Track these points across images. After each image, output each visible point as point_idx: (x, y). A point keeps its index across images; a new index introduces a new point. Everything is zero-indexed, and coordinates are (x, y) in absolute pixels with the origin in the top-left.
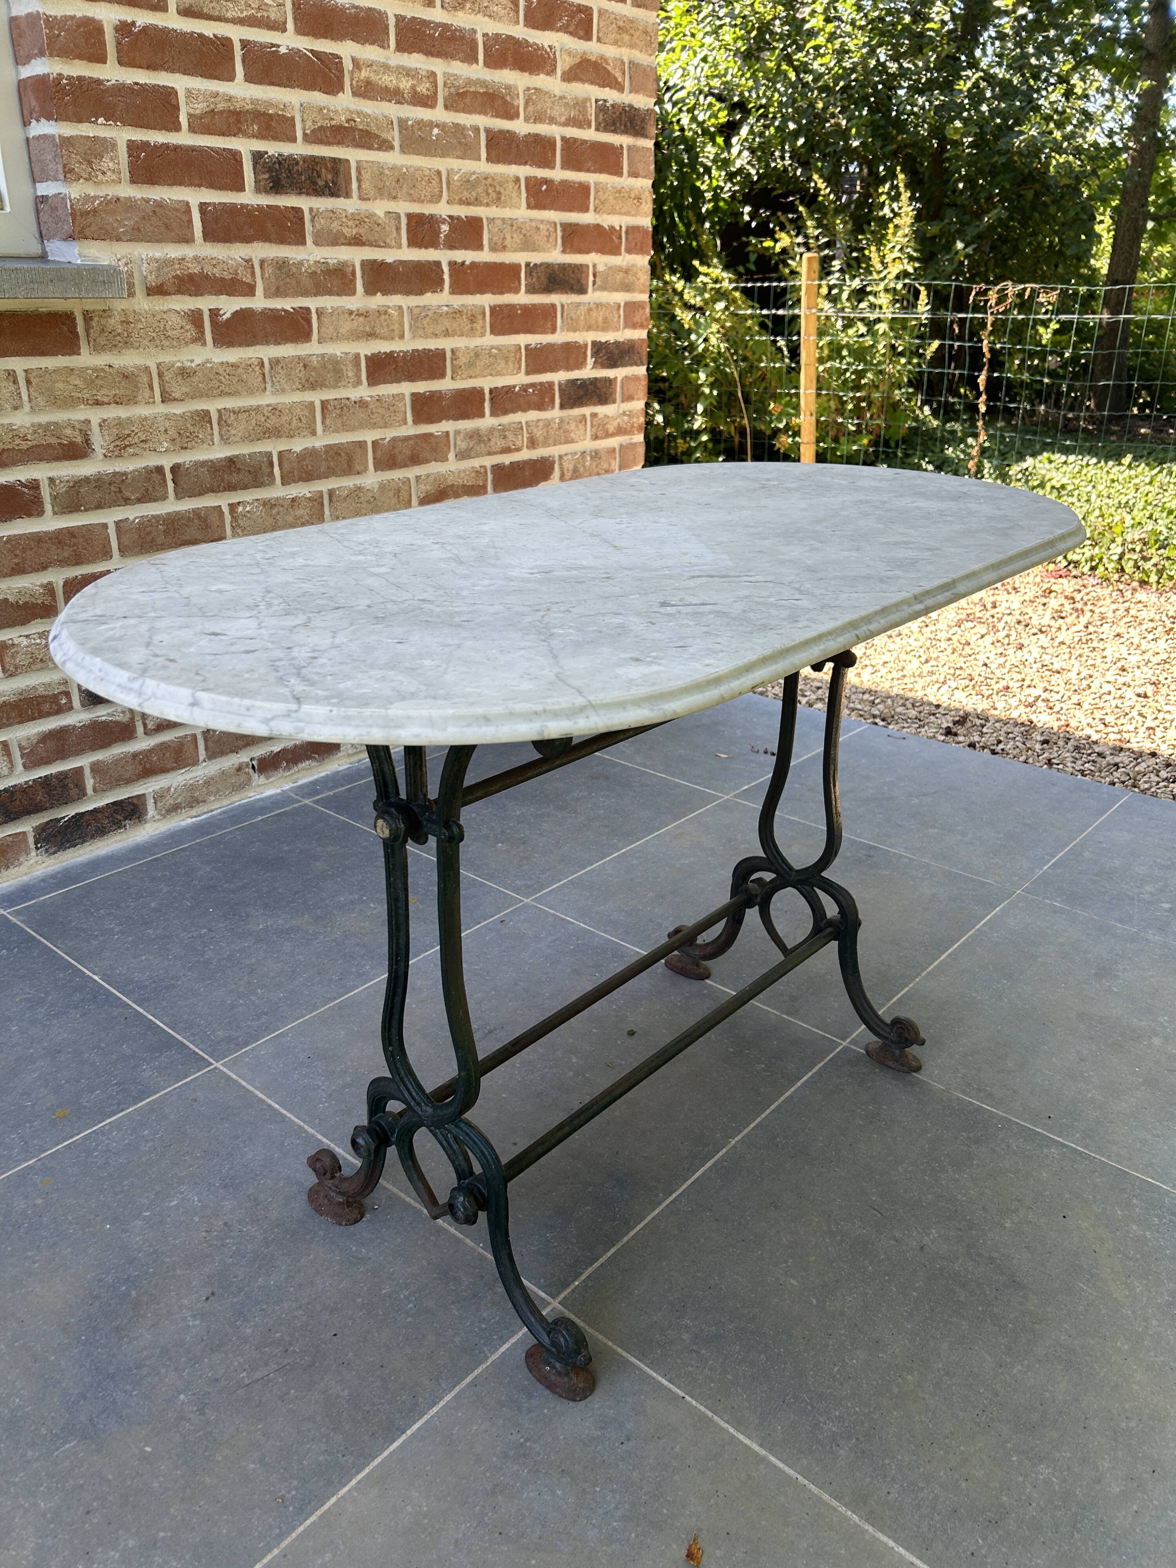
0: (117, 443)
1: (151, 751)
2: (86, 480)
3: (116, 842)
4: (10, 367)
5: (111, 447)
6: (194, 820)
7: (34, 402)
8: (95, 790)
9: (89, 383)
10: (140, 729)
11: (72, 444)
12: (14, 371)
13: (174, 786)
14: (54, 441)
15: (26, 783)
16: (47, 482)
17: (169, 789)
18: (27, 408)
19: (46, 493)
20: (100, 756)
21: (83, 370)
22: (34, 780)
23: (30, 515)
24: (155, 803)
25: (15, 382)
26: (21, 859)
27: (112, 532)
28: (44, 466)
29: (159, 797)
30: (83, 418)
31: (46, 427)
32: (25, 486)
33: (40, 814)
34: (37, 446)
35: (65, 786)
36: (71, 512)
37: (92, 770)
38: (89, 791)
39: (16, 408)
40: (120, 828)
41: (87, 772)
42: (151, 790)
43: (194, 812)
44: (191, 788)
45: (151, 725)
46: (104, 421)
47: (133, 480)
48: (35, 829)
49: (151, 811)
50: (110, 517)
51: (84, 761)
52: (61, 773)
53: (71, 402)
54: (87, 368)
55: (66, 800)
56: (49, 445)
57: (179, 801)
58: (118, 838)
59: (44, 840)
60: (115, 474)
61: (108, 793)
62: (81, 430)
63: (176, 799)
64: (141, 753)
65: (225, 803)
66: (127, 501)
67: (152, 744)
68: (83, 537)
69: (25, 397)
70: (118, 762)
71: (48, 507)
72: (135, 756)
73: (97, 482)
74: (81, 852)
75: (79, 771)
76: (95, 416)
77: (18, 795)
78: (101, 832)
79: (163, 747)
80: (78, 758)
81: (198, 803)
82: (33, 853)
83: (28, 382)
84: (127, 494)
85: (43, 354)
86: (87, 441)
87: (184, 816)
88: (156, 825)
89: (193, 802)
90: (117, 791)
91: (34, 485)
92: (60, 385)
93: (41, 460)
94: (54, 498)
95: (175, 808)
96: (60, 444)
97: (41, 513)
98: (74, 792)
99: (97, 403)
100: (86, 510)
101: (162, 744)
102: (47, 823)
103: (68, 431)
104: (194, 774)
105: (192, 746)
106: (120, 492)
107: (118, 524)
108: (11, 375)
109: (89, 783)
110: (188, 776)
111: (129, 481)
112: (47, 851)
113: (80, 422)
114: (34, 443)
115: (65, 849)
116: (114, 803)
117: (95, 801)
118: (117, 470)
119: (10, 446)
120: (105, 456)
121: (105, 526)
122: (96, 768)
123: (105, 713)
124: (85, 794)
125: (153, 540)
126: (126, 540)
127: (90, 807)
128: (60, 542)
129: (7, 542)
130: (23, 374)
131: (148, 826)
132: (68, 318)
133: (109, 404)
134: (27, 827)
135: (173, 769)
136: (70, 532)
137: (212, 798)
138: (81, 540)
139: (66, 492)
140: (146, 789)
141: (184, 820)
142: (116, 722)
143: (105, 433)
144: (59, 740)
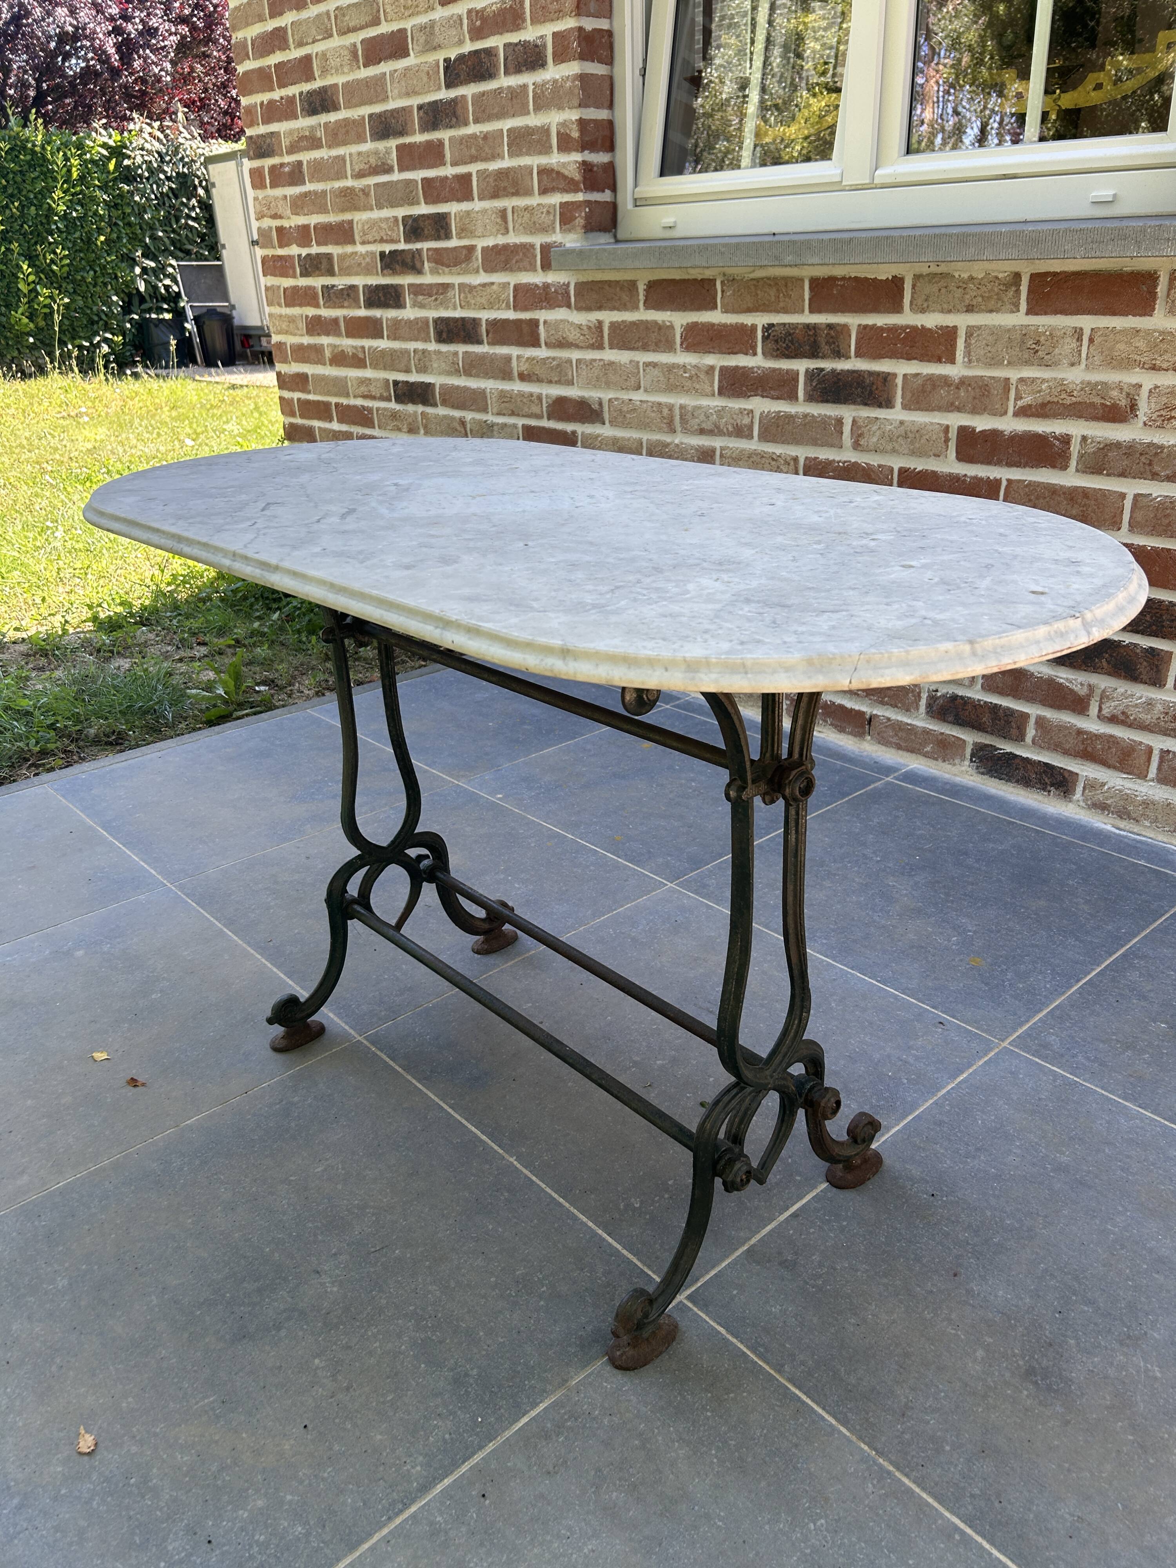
0: (1162, 412)
1: (1097, 737)
2: (1118, 445)
3: (1036, 800)
4: (1078, 325)
5: (1154, 416)
6: (1117, 831)
7: (1090, 360)
8: (1033, 741)
9: (1153, 347)
10: (1094, 709)
11: (1115, 406)
12: (1081, 329)
13: (1110, 784)
14: (1097, 400)
15: (979, 700)
16: (1079, 439)
17: (1103, 784)
18: (1083, 366)
19: (1075, 448)
20: (1049, 714)
21: (1149, 332)
22: (985, 702)
23: (1054, 467)
24: (1084, 788)
25: (1080, 339)
26: (957, 761)
27: (1128, 504)
28: (1082, 423)
29: (1091, 785)
30: (1134, 382)
31: (1093, 386)
32: (1058, 439)
33: (980, 734)
34: (1080, 403)
35: (1008, 723)
36: (1093, 473)
37: (1037, 723)
38: (1029, 739)
39: (1073, 365)
40: (1044, 789)
41: (1032, 721)
42: (1085, 774)
43: (1122, 824)
44: (1127, 798)
45: (1106, 712)
46: (1156, 387)
47: (1169, 455)
48: (975, 744)
49: (1078, 795)
50: (1131, 488)
51: (1033, 710)
52: (1008, 709)
53: (1126, 364)
54: (1155, 331)
55: (1005, 736)
56: (1092, 404)
57: (1108, 802)
58: (1040, 798)
59: (979, 758)
60: (1151, 445)
61: (1047, 753)
62: (1128, 394)
63: (1107, 799)
64: (1086, 733)
65: (1160, 837)
66: (1154, 476)
67: (1102, 731)
68: (1096, 500)
69: (1084, 355)
70: (1063, 728)
71: (1073, 463)
72: (1080, 732)
73: (1129, 450)
74: (1004, 788)
75: (1025, 716)
76: (1148, 380)
77: (969, 707)
78: (1026, 782)
79: (1111, 740)
80: (1029, 704)
81: (1130, 818)
82: (967, 763)
83: (1091, 340)
84: (1157, 468)
85: (1114, 314)
86: (1133, 407)
87: (1111, 821)
88: (1078, 810)
89: (1123, 814)
90: (1054, 755)
91: (1066, 440)
92: (1121, 346)
93: (1080, 417)
94: (1081, 456)
95: (1101, 807)
96: (1102, 404)
97: (1065, 467)
98: (1014, 732)
99: (1154, 368)
100: (1108, 475)
101: (1111, 736)
102: (987, 746)
103: (1115, 393)
104: (1136, 787)
105: (1144, 758)
106: (1150, 464)
107: (1137, 497)
108: (1078, 333)
109: (1031, 732)
110: (1129, 784)
111: (1164, 455)
112: (977, 768)
113: (1130, 385)
114: (1078, 399)
115: (991, 776)
116: (1046, 764)
117: (1033, 752)
118: (1155, 441)
119: (1056, 400)
120: (1145, 424)
121: (1123, 496)
122: (1041, 722)
123: (1065, 676)
124: (1023, 740)
125: (1169, 524)
126: (1139, 516)
127: (1025, 755)
128: (1072, 499)
129: (1027, 486)
130: (1089, 332)
131: (1071, 805)
132: (1150, 278)
133: (1167, 370)
134: (970, 738)
135: (1115, 768)
136: (1085, 493)
137: (1147, 824)
138: (1093, 502)
139: (1094, 453)
140: (1082, 770)
141: (1103, 823)
142: (1071, 690)
143: (1153, 400)
144: (1015, 678)
